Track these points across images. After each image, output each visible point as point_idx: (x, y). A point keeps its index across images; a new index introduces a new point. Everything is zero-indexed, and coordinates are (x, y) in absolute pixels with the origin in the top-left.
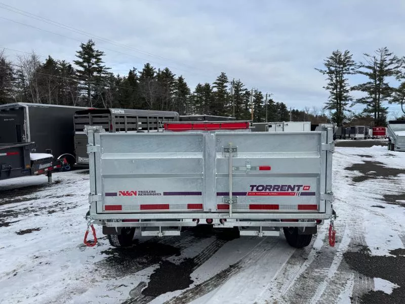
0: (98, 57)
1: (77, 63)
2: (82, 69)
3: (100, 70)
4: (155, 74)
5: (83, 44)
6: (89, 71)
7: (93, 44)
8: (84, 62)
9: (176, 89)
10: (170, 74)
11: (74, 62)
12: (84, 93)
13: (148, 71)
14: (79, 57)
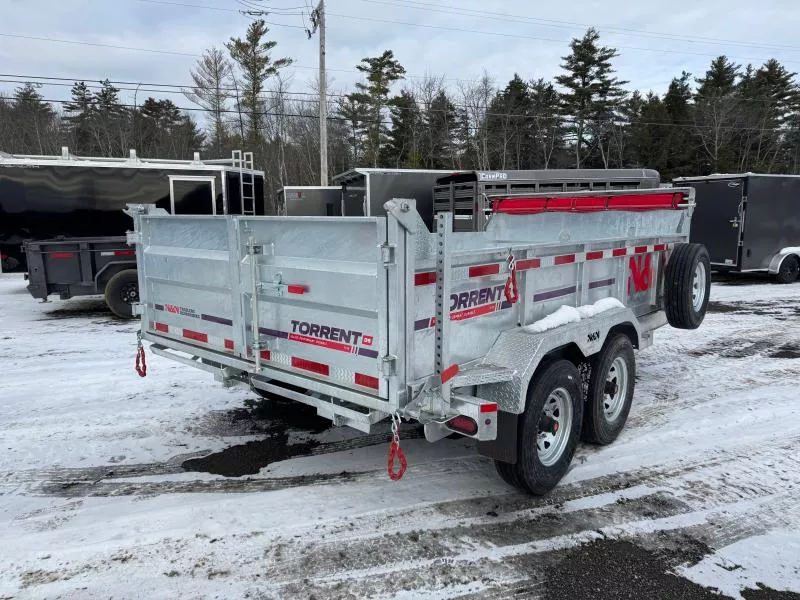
0: (604, 62)
1: (563, 80)
2: (569, 91)
3: (604, 88)
5: (576, 41)
6: (583, 94)
7: (596, 37)
8: (575, 76)
9: (794, 109)
10: (779, 74)
11: (556, 80)
12: (571, 139)
13: (720, 74)
14: (567, 68)
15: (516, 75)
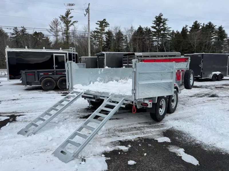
0: (164, 22)
1: (153, 27)
2: (155, 30)
3: (164, 29)
4: (201, 27)
5: (157, 16)
6: (159, 31)
7: (162, 15)
8: (156, 26)
9: (216, 35)
10: (212, 26)
11: (151, 27)
12: (155, 44)
13: (196, 26)
14: (154, 24)
15: (140, 26)
